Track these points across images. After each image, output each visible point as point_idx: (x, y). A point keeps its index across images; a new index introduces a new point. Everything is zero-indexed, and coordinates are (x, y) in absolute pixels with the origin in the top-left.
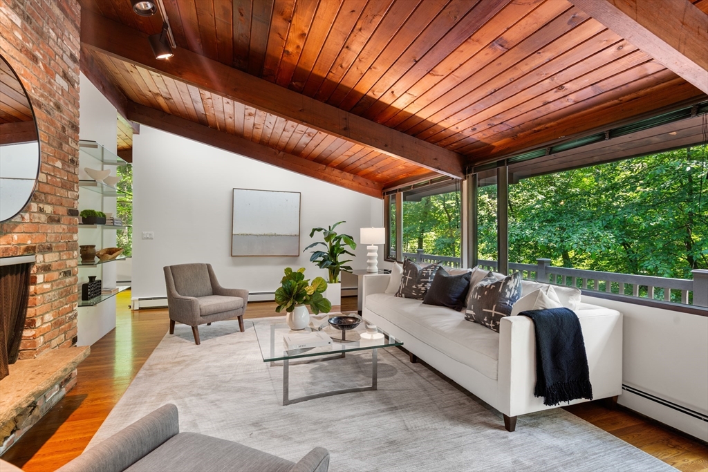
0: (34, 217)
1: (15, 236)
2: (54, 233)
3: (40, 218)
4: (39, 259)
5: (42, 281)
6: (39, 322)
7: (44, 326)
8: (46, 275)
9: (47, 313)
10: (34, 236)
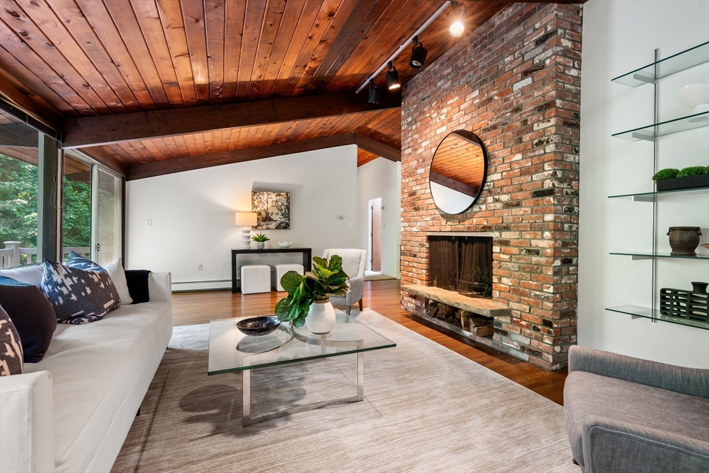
0: (490, 207)
1: (474, 220)
2: (512, 215)
3: (495, 206)
4: (495, 235)
5: (498, 251)
6: (495, 280)
7: (502, 285)
8: (502, 248)
9: (504, 277)
10: (490, 219)
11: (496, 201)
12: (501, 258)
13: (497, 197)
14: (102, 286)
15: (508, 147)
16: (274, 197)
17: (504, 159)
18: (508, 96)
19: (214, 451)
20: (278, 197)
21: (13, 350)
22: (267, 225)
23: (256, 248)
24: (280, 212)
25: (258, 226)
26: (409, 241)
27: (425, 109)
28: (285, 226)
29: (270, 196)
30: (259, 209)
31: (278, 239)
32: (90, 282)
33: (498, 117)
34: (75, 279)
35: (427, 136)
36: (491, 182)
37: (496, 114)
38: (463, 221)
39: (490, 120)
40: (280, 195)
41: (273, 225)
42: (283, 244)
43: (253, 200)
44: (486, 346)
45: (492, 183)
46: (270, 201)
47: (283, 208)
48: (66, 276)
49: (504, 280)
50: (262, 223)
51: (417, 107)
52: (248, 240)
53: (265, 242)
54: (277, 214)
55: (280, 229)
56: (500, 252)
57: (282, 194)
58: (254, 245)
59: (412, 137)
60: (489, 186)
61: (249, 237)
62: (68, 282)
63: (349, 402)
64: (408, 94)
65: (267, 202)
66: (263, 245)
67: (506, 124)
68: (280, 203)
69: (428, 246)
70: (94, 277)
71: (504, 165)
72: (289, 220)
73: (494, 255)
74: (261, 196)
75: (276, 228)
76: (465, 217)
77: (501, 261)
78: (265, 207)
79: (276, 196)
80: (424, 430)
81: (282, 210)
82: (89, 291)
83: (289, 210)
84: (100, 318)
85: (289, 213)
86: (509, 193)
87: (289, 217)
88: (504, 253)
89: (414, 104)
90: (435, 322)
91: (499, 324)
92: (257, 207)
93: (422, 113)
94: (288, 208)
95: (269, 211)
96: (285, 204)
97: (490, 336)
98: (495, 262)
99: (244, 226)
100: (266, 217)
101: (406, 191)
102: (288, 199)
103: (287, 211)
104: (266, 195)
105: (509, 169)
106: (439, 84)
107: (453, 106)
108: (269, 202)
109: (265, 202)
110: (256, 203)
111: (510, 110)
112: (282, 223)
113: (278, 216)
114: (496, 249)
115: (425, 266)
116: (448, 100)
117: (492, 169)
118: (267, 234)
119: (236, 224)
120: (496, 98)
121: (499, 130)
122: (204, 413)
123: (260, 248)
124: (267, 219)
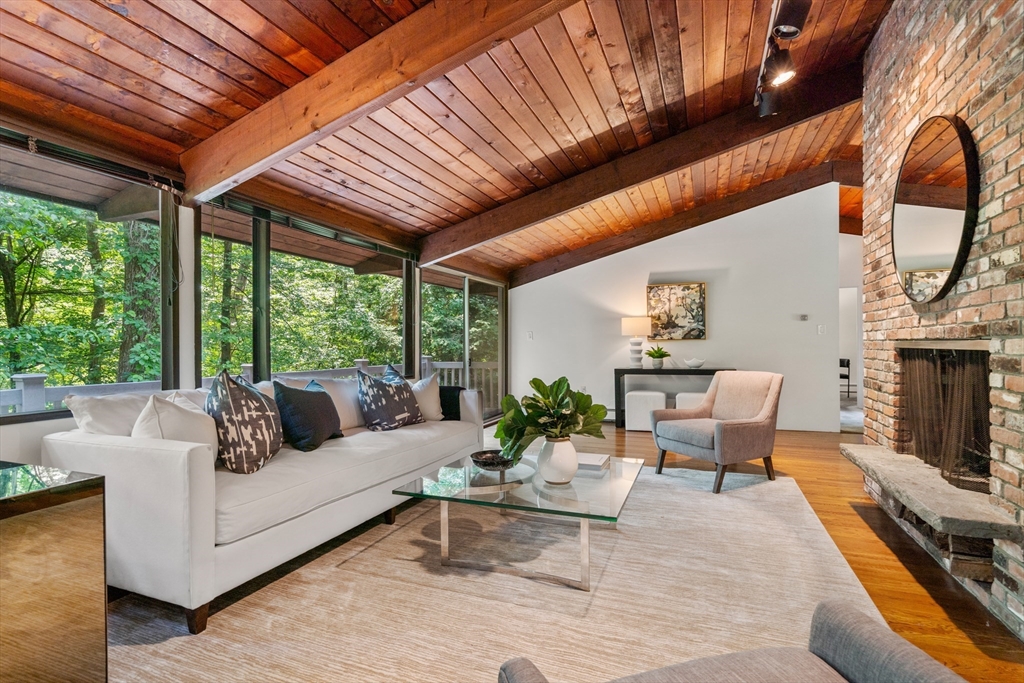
0: (984, 280)
1: (960, 313)
3: (992, 279)
4: (993, 346)
5: (1000, 385)
6: (995, 454)
7: (1006, 468)
8: (1007, 377)
9: (1011, 448)
10: (984, 309)
11: (995, 265)
12: (1002, 401)
13: (995, 257)
14: (397, 398)
15: (1014, 133)
16: (679, 291)
17: (1007, 163)
18: (1013, 9)
19: (398, 573)
20: (687, 292)
21: (263, 435)
22: (670, 333)
23: (652, 367)
24: (689, 314)
25: (655, 335)
26: (874, 359)
27: (891, 91)
28: (700, 335)
29: (673, 291)
30: (657, 311)
31: (684, 355)
32: (386, 394)
33: (997, 67)
34: (375, 390)
35: (894, 143)
36: (985, 222)
37: (993, 60)
38: (943, 316)
39: (985, 79)
40: (688, 288)
41: (679, 333)
42: (690, 363)
43: (649, 299)
44: (979, 603)
45: (987, 225)
46: (673, 298)
47: (694, 307)
48: (370, 387)
49: (1011, 454)
50: (662, 331)
51: (881, 89)
52: (638, 356)
53: (665, 359)
54: (685, 317)
55: (690, 338)
56: (1002, 388)
57: (692, 286)
58: (648, 363)
59: (874, 152)
60: (982, 232)
61: (640, 352)
62: (371, 393)
63: (569, 585)
64: (869, 71)
65: (669, 300)
66: (662, 363)
67: (1012, 76)
68: (689, 301)
69: (898, 370)
70: (390, 389)
71: (1007, 179)
72: (704, 325)
73: (992, 393)
74: (659, 292)
75: (684, 338)
76: (945, 307)
77: (1005, 409)
78: (667, 307)
79: (683, 290)
80: (612, 658)
81: (693, 310)
82: (384, 402)
83: (703, 310)
84: (391, 429)
85: (703, 315)
86: (1018, 243)
87: (703, 321)
88: (1010, 391)
89: (876, 85)
90: (905, 529)
91: (1004, 561)
92: (654, 308)
93: (887, 99)
94: (702, 306)
95: (672, 313)
96: (697, 301)
97: (986, 584)
98: (993, 411)
99: (634, 336)
100: (668, 323)
101: (869, 261)
102: (702, 293)
103: (700, 312)
104: (667, 291)
105: (1017, 185)
106: (908, 31)
107: (929, 68)
108: (671, 300)
109: (666, 301)
110: (653, 303)
111: (1018, 40)
112: (693, 330)
113: (687, 320)
114: (995, 379)
115: (891, 410)
116: (921, 58)
117: (986, 193)
118: (666, 347)
119: (623, 334)
120: (994, 21)
121: (999, 96)
122: (431, 540)
123: (657, 367)
124: (670, 324)
